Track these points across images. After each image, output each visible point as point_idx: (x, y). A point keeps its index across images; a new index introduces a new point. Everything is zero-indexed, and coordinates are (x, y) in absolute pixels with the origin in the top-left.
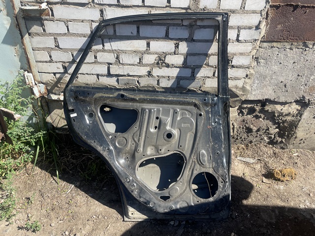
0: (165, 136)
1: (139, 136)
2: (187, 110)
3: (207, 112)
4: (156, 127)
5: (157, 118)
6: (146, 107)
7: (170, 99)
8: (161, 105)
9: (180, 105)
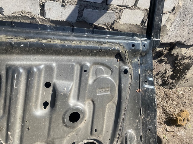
0: (67, 120)
1: (8, 130)
2: (104, 65)
3: (135, 66)
4: (45, 104)
5: (48, 85)
6: (18, 63)
7: (73, 44)
8: (54, 57)
9: (92, 55)
